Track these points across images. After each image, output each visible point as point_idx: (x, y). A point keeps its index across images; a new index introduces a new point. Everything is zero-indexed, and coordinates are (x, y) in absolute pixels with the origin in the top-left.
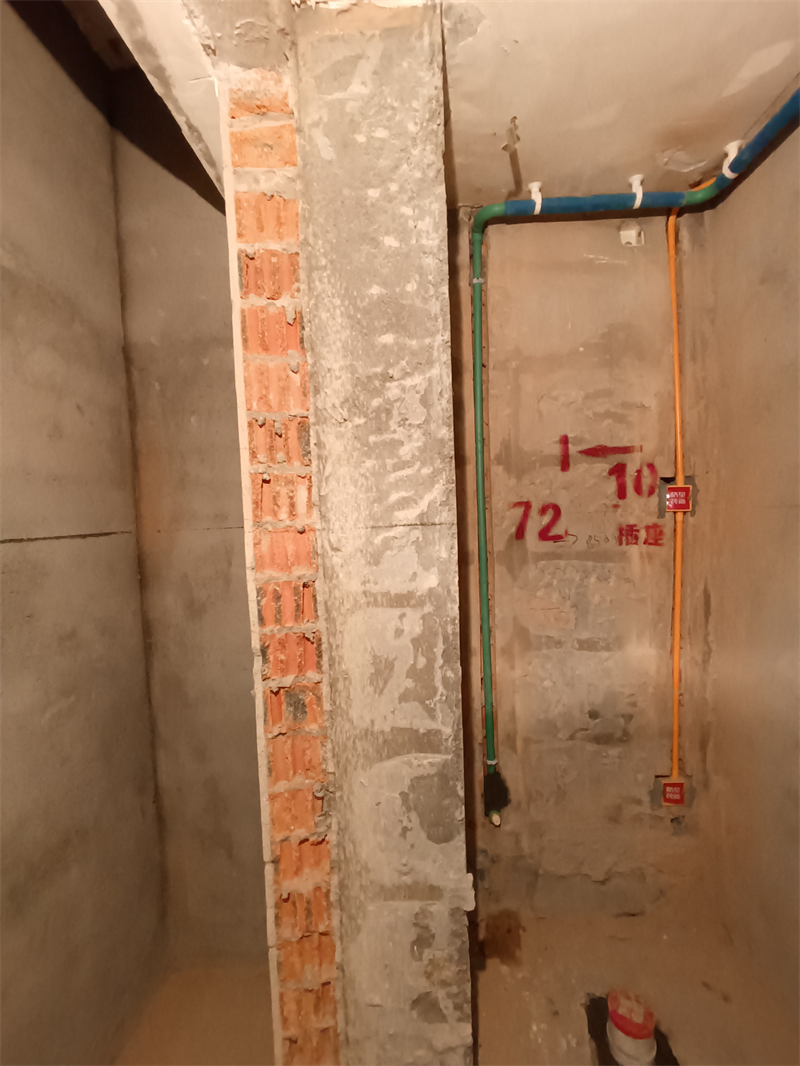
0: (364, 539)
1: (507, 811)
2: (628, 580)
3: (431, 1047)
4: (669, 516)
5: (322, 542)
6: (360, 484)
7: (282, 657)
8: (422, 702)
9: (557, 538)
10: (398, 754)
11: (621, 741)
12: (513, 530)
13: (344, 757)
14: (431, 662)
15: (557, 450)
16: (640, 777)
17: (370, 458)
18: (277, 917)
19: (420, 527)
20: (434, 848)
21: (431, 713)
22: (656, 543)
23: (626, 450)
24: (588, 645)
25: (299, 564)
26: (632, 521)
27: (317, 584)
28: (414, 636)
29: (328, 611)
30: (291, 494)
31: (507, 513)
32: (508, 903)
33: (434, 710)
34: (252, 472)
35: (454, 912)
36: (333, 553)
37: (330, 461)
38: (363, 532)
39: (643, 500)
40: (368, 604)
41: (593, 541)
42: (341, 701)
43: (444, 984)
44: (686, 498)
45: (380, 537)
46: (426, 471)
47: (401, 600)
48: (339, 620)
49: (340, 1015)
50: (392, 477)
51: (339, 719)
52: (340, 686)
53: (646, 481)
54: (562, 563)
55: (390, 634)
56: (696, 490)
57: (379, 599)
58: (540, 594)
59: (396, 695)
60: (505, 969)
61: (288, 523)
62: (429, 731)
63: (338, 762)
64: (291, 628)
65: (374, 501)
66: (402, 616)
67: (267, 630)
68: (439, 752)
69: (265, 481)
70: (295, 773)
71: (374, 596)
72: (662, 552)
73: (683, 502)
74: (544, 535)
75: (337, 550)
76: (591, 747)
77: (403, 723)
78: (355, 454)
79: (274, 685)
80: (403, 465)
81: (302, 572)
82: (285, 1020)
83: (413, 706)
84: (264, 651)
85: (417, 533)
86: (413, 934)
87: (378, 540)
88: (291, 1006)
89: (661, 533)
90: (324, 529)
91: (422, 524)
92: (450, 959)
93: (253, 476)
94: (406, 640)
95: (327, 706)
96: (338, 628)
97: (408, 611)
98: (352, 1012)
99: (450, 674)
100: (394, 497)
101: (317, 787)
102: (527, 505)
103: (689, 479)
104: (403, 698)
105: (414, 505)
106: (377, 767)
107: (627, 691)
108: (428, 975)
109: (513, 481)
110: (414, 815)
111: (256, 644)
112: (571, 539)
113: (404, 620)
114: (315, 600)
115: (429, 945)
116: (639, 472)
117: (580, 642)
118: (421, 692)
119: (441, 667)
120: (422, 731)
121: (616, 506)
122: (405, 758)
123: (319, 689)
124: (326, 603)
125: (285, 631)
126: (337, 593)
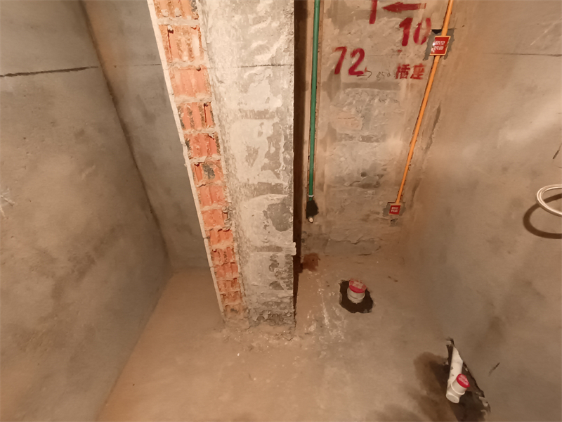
0: (237, 75)
1: (316, 217)
2: (396, 101)
3: (277, 297)
4: (430, 58)
5: (212, 76)
6: (232, 34)
7: (198, 147)
8: (273, 170)
9: (360, 73)
10: (261, 194)
11: (375, 187)
12: (334, 67)
13: (236, 195)
14: (278, 149)
15: (369, 6)
16: (381, 203)
17: (237, 14)
18: (212, 257)
19: (271, 67)
20: (279, 233)
21: (278, 175)
22: (418, 78)
23: (414, 7)
24: (367, 139)
25: (200, 92)
26: (407, 62)
27: (213, 104)
28: (269, 136)
29: (219, 120)
30: (188, 42)
31: (331, 55)
32: (314, 251)
33: (279, 174)
34: (160, 24)
35: (287, 256)
36: (219, 84)
37: (210, 15)
38: (236, 70)
39: (417, 47)
40: (242, 117)
41: (381, 76)
42: (231, 169)
43: (282, 278)
44: (445, 46)
45: (247, 74)
46: (275, 25)
47: (261, 115)
48: (227, 126)
49: (242, 288)
50: (253, 29)
51: (231, 178)
52: (230, 162)
53: (422, 32)
54: (360, 90)
55: (255, 135)
56: (453, 40)
57: (248, 114)
58: (345, 109)
59: (260, 167)
60: (310, 272)
61: (189, 63)
62: (277, 184)
63: (233, 198)
64: (200, 131)
65: (242, 48)
66: (262, 124)
67: (187, 132)
68: (282, 194)
69: (169, 31)
70: (212, 202)
71: (245, 112)
72: (420, 84)
73: (441, 48)
74: (352, 71)
75: (222, 82)
76: (360, 190)
77: (264, 181)
78: (227, 9)
79: (196, 162)
80: (259, 20)
81: (202, 97)
82: (220, 289)
83: (269, 172)
84: (187, 143)
85: (269, 71)
86: (270, 263)
87: (246, 76)
88: (222, 286)
89: (423, 70)
90: (212, 68)
91: (272, 65)
92: (285, 271)
93: (162, 27)
94: (264, 138)
95: (225, 172)
96: (227, 130)
97: (265, 121)
98: (246, 287)
99: (288, 156)
100: (254, 45)
101: (224, 208)
102: (344, 49)
103: (450, 31)
104: (264, 168)
105: (267, 51)
106: (252, 200)
107: (383, 163)
108: (276, 276)
109: (337, 31)
110: (270, 220)
111: (182, 140)
112: (368, 74)
113: (263, 126)
114: (212, 114)
115: (277, 267)
116: (420, 25)
117: (363, 137)
118: (273, 165)
119: (283, 153)
120: (273, 184)
121: (400, 51)
122: (265, 196)
123: (220, 164)
124: (218, 116)
125: (197, 132)
126: (224, 110)
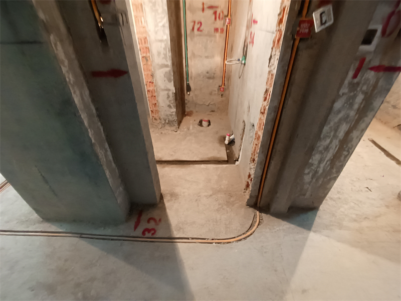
0: (154, 29)
1: (191, 92)
2: (216, 42)
3: (170, 112)
4: (225, 26)
5: (147, 29)
6: (152, 18)
7: (143, 51)
8: (166, 59)
9: (201, 31)
11: (213, 78)
12: (192, 28)
15: (201, 6)
16: (216, 86)
17: (154, 13)
18: (147, 93)
19: (163, 27)
20: (169, 83)
22: (222, 33)
23: (217, 7)
25: (144, 34)
26: (217, 27)
27: (148, 38)
29: (150, 43)
30: (141, 20)
31: (190, 23)
32: (191, 109)
33: (168, 61)
34: (134, 15)
36: (149, 32)
37: (147, 13)
39: (220, 21)
41: (209, 32)
42: (153, 59)
43: (172, 103)
44: (230, 22)
45: (157, 29)
46: (163, 16)
49: (158, 108)
50: (158, 17)
51: (153, 62)
53: (221, 16)
54: (202, 37)
56: (232, 19)
57: (157, 41)
58: (197, 45)
61: (141, 25)
63: (154, 69)
65: (155, 22)
67: (140, 46)
68: (169, 68)
69: (136, 17)
70: (148, 71)
77: (163, 63)
78: (151, 12)
79: (143, 56)
80: (159, 14)
84: (140, 49)
86: (167, 96)
89: (223, 30)
92: (172, 100)
94: (162, 48)
96: (151, 46)
97: (162, 43)
101: (151, 74)
102: (195, 22)
103: (231, 16)
104: (163, 58)
106: (160, 70)
108: (169, 102)
109: (192, 15)
110: (166, 78)
112: (204, 31)
114: (147, 41)
115: (169, 98)
117: (205, 56)
119: (168, 53)
120: (166, 64)
121: (214, 23)
122: (164, 69)
123: (150, 57)
125: (143, 46)
126: (151, 40)
